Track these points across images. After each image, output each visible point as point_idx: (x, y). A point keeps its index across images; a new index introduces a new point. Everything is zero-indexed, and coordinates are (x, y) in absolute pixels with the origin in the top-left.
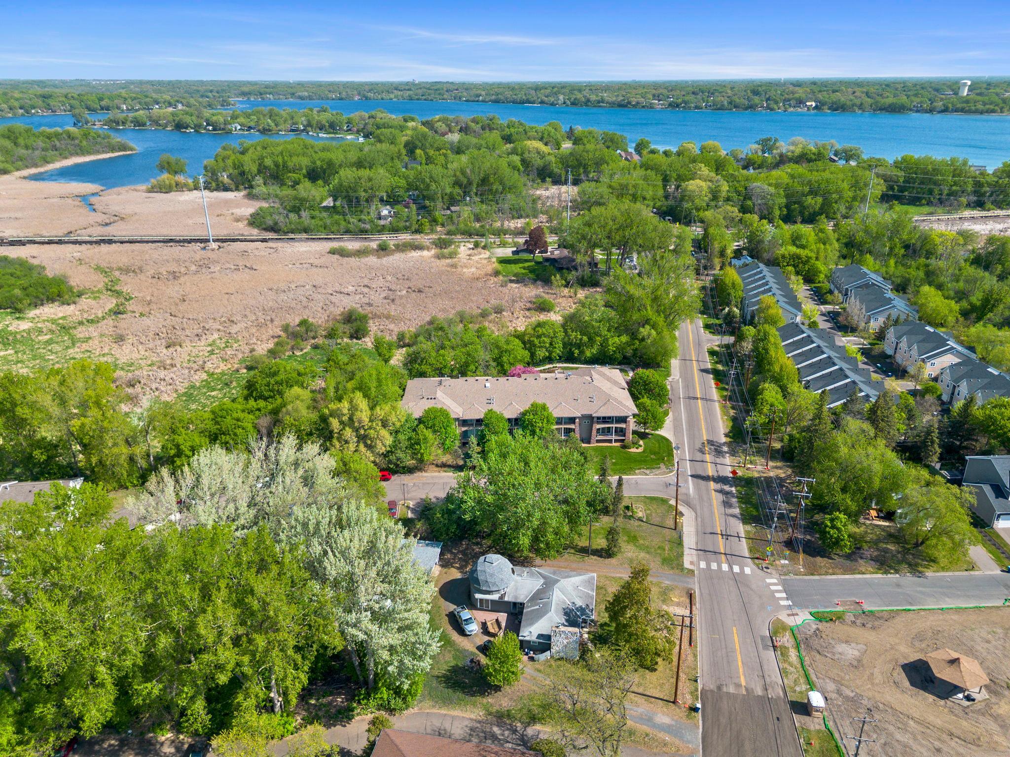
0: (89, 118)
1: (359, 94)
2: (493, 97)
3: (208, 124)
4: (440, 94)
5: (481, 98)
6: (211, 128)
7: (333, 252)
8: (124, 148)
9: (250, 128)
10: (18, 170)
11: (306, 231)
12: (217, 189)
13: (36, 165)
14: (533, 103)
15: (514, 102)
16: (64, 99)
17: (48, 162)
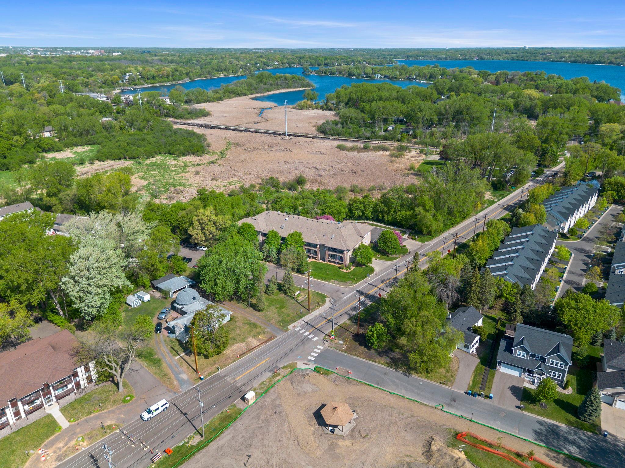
0: (310, 69)
1: (478, 56)
2: (573, 59)
3: (364, 74)
4: (535, 56)
5: (563, 59)
6: (365, 76)
7: (339, 147)
8: (308, 85)
9: (385, 76)
10: (252, 94)
11: (339, 135)
12: (326, 110)
13: (261, 92)
14: (604, 63)
15: (588, 63)
16: (308, 59)
17: (268, 91)
